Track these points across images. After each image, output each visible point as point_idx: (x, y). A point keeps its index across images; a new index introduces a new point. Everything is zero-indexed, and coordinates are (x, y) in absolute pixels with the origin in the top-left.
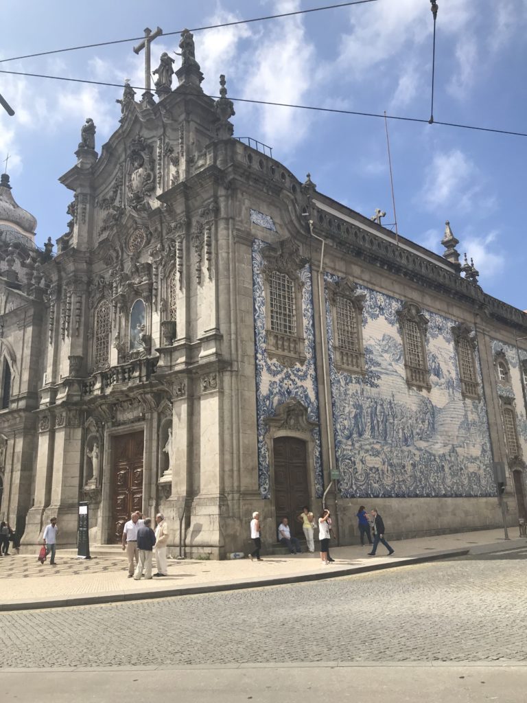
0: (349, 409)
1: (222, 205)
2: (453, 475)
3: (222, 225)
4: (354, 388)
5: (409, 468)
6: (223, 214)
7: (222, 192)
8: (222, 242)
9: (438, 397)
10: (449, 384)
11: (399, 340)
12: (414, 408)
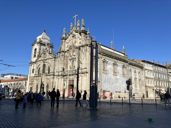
0: (104, 79)
1: (88, 49)
2: (120, 89)
3: (88, 52)
4: (105, 76)
5: (112, 88)
6: (88, 51)
7: (88, 47)
8: (87, 55)
9: (118, 77)
10: (120, 75)
11: (113, 68)
12: (114, 79)
